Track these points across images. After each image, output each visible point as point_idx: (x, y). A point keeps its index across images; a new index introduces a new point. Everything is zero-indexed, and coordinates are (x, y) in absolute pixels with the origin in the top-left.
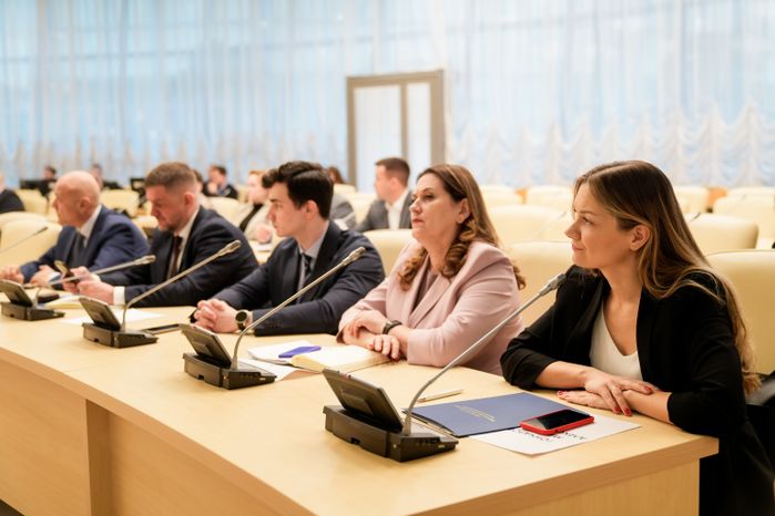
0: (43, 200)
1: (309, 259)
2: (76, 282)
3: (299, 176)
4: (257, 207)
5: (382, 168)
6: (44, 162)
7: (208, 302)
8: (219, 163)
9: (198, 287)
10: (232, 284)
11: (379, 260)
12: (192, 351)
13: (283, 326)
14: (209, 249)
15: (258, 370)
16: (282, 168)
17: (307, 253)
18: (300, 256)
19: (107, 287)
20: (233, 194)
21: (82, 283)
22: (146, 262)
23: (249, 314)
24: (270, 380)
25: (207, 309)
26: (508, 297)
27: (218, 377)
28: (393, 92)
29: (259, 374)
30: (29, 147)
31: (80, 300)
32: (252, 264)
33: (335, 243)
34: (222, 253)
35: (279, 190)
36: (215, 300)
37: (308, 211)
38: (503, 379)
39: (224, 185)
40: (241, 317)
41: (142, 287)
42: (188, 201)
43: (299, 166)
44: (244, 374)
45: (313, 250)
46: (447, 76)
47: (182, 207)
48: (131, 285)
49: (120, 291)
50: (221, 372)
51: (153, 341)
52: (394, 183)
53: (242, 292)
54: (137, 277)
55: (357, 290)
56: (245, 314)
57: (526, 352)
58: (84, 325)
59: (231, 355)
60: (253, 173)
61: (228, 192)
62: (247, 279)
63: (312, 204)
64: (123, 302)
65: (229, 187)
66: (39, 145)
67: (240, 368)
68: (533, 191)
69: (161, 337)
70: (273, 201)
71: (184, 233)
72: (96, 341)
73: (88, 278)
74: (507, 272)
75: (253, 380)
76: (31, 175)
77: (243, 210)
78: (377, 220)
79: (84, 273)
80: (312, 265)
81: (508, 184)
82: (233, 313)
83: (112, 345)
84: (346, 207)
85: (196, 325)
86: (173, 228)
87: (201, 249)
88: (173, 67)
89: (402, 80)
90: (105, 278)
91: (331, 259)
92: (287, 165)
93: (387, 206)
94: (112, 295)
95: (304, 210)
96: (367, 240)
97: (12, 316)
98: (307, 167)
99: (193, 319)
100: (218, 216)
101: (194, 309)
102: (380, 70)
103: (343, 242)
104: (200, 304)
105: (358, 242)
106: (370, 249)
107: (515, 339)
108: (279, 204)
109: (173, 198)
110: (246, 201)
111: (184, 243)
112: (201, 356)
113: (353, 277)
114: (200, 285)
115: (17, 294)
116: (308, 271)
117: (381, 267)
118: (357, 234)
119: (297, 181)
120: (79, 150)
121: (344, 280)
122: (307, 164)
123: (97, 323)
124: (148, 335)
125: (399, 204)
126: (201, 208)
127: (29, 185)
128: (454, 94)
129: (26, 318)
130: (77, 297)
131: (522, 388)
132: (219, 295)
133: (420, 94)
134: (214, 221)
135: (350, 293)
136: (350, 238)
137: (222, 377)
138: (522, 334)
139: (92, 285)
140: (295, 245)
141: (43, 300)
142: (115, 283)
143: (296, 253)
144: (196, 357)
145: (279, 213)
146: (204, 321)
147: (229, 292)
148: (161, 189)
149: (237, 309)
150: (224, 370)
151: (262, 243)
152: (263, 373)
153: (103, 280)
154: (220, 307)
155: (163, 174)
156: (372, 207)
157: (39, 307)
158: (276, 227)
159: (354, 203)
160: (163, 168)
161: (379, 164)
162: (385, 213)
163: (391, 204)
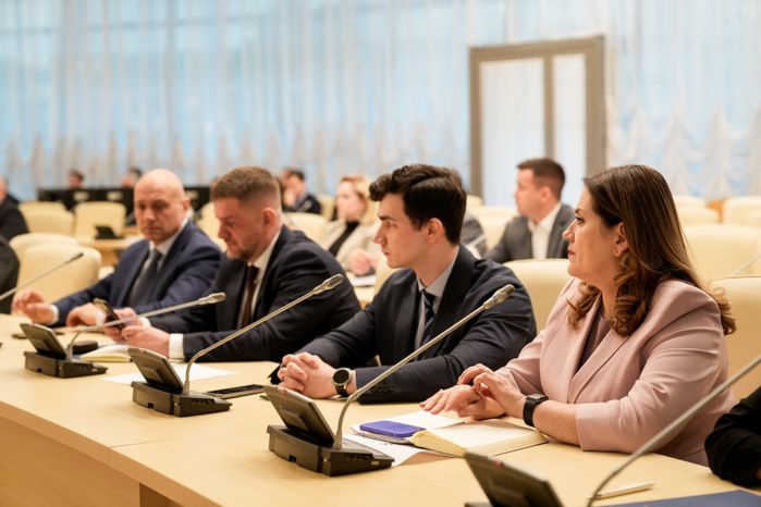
0: (68, 216)
1: (431, 298)
2: (120, 327)
3: (420, 185)
4: (352, 226)
5: (528, 173)
6: (67, 166)
7: (296, 356)
8: (296, 166)
9: (279, 335)
10: (327, 332)
11: (527, 301)
12: (279, 423)
13: (397, 390)
14: (296, 284)
15: (370, 451)
16: (397, 173)
17: (428, 290)
18: (418, 295)
19: (160, 334)
20: (316, 208)
21: (128, 328)
22: (213, 301)
23: (352, 373)
24: (385, 464)
25: (295, 366)
26: (713, 356)
27: (317, 458)
28: (535, 67)
29: (371, 455)
30: (49, 145)
31: (130, 351)
32: (351, 305)
33: (467, 277)
34: (317, 290)
35: (393, 203)
36: (304, 354)
37: (431, 232)
38: (708, 470)
39: (303, 195)
40: (340, 378)
41: (206, 335)
42: (268, 220)
43: (419, 171)
44: (351, 455)
45: (436, 288)
46: (609, 44)
47: (259, 226)
48: (191, 331)
49: (176, 340)
50: (320, 452)
51: (225, 408)
52: (544, 195)
53: (339, 342)
54: (198, 320)
55: (497, 342)
56: (347, 373)
57: (741, 434)
58: (134, 385)
59: (334, 429)
60: (346, 179)
61: (308, 205)
62: (345, 326)
63: (437, 223)
64: (181, 355)
65: (310, 198)
66: (61, 142)
67: (346, 447)
68: (731, 205)
69: (237, 403)
70: (383, 218)
71: (261, 263)
72: (150, 406)
73: (135, 323)
74: (710, 321)
75: (363, 464)
76: (51, 183)
77: (332, 231)
78: (515, 245)
79: (131, 315)
80: (435, 307)
81: (696, 194)
82: (330, 371)
83: (171, 413)
84: (476, 225)
85: (280, 387)
86: (247, 255)
87: (282, 284)
88: (235, 37)
89: (546, 52)
90: (157, 323)
91: (462, 298)
92: (403, 170)
93: (531, 225)
94: (167, 344)
95: (425, 230)
96: (511, 274)
97: (39, 371)
98: (430, 173)
99: (275, 378)
100: (306, 239)
101: (276, 365)
102: (515, 38)
103: (479, 275)
104: (285, 359)
105: (498, 277)
106: (517, 286)
107: (726, 415)
108: (392, 222)
109: (249, 215)
110: (334, 218)
111: (261, 276)
112: (292, 430)
113: (492, 324)
114: (283, 332)
115: (46, 342)
116: (429, 315)
117: (530, 311)
118: (497, 265)
119: (417, 191)
120: (113, 149)
121: (479, 328)
122: (430, 168)
123: (151, 383)
124: (217, 400)
125: (547, 223)
126: (284, 229)
127: (49, 196)
128: (619, 69)
129: (57, 375)
130: (125, 347)
131: (736, 482)
132: (310, 346)
133: (571, 70)
134: (302, 246)
135: (489, 346)
136: (488, 270)
137: (321, 459)
138: (737, 407)
139: (142, 331)
140: (412, 278)
141: (79, 350)
142: (170, 330)
143: (413, 290)
144: (284, 431)
145: (392, 235)
146: (290, 381)
147: (321, 343)
148: (234, 202)
149: (335, 367)
150: (324, 449)
151: (358, 276)
152: (375, 454)
153: (154, 325)
154: (311, 364)
155: (237, 182)
156: (508, 226)
157: (75, 360)
158: (386, 254)
159: (484, 222)
160: (237, 174)
161: (522, 167)
162: (527, 237)
163: (536, 223)
